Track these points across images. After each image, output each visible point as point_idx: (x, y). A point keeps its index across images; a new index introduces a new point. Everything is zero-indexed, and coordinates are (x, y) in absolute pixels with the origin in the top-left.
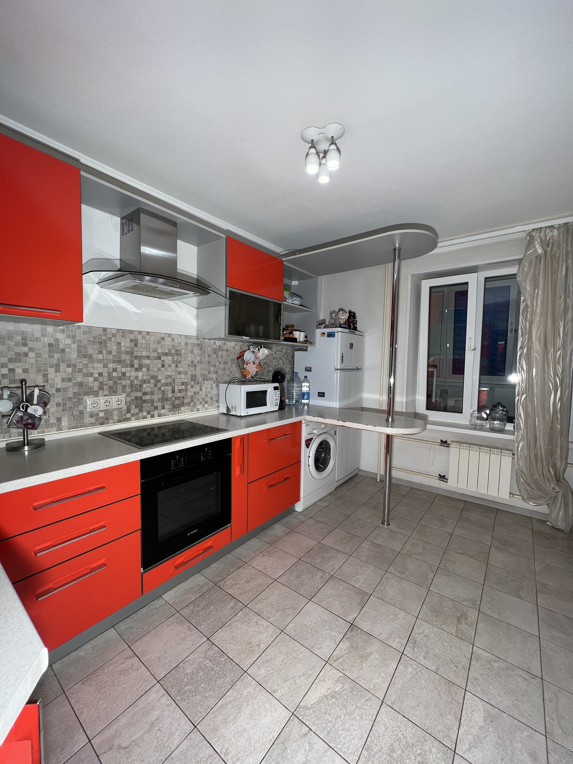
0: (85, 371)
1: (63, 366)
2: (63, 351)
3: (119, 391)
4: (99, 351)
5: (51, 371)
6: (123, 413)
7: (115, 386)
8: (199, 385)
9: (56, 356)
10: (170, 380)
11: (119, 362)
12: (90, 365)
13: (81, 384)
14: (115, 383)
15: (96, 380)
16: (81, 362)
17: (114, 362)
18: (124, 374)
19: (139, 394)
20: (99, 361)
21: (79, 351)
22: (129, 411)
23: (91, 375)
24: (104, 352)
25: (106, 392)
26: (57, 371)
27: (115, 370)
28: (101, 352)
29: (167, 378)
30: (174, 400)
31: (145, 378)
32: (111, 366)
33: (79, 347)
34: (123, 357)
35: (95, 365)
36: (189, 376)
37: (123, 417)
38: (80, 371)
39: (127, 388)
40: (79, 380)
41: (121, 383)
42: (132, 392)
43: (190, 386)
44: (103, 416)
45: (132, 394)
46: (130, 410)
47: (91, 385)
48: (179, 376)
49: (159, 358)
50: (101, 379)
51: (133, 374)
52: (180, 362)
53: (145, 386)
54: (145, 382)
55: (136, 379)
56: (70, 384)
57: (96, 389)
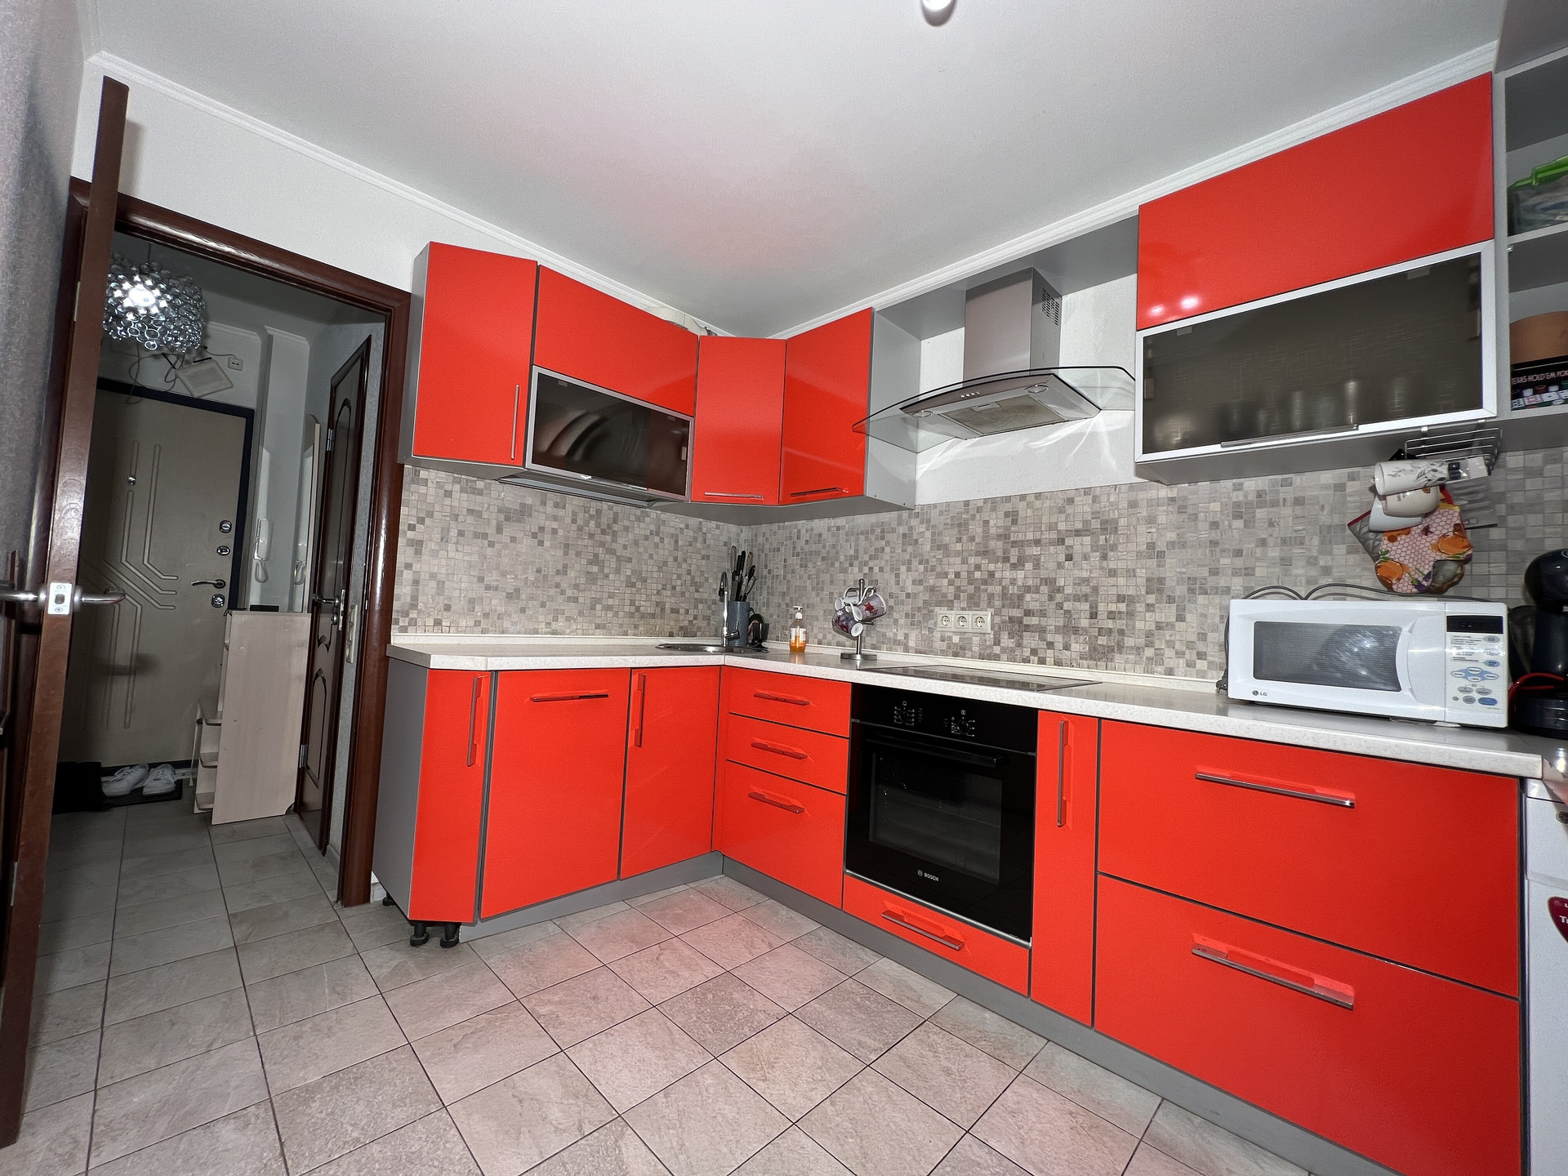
0: (938, 569)
1: (915, 563)
2: (916, 541)
3: (983, 604)
4: (957, 538)
5: (903, 568)
6: (988, 643)
7: (977, 594)
8: (1174, 607)
9: (910, 549)
10: (1086, 589)
11: (985, 553)
12: (945, 560)
13: (932, 589)
14: (977, 589)
15: (951, 583)
16: (935, 557)
17: (978, 554)
18: (992, 574)
19: (1016, 613)
20: (958, 553)
21: (933, 541)
22: (997, 642)
23: (946, 575)
24: (965, 538)
25: (964, 604)
26: (909, 570)
27: (978, 567)
28: (959, 540)
29: (1079, 584)
30: (1097, 634)
31: (1030, 582)
32: (972, 560)
33: (933, 534)
34: (992, 544)
35: (952, 560)
36: (1142, 581)
37: (988, 651)
38: (933, 569)
39: (996, 598)
40: (931, 582)
41: (987, 590)
42: (1003, 607)
43: (1144, 605)
44: (957, 641)
45: (1005, 611)
46: (999, 641)
47: (944, 590)
48: (1112, 581)
49: (1061, 541)
50: (958, 582)
51: (1008, 574)
52: (1114, 548)
53: (1028, 597)
54: (1028, 589)
55: (1011, 583)
56: (921, 588)
57: (951, 597)
